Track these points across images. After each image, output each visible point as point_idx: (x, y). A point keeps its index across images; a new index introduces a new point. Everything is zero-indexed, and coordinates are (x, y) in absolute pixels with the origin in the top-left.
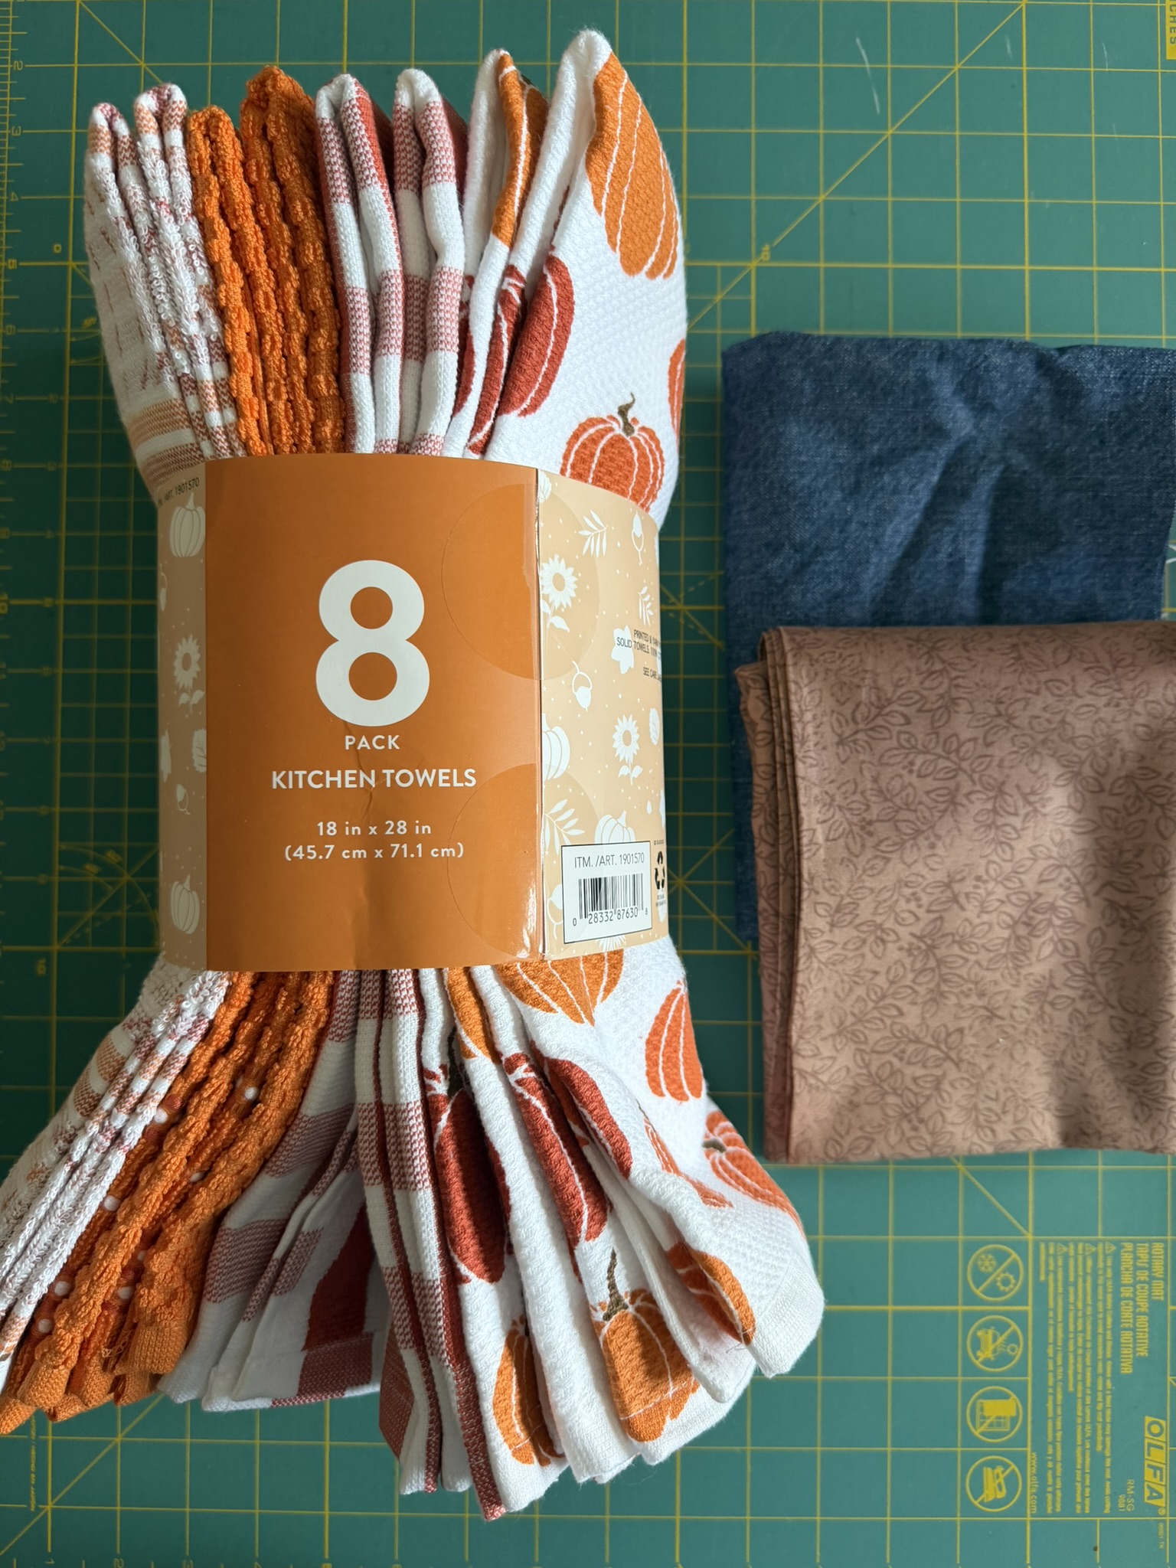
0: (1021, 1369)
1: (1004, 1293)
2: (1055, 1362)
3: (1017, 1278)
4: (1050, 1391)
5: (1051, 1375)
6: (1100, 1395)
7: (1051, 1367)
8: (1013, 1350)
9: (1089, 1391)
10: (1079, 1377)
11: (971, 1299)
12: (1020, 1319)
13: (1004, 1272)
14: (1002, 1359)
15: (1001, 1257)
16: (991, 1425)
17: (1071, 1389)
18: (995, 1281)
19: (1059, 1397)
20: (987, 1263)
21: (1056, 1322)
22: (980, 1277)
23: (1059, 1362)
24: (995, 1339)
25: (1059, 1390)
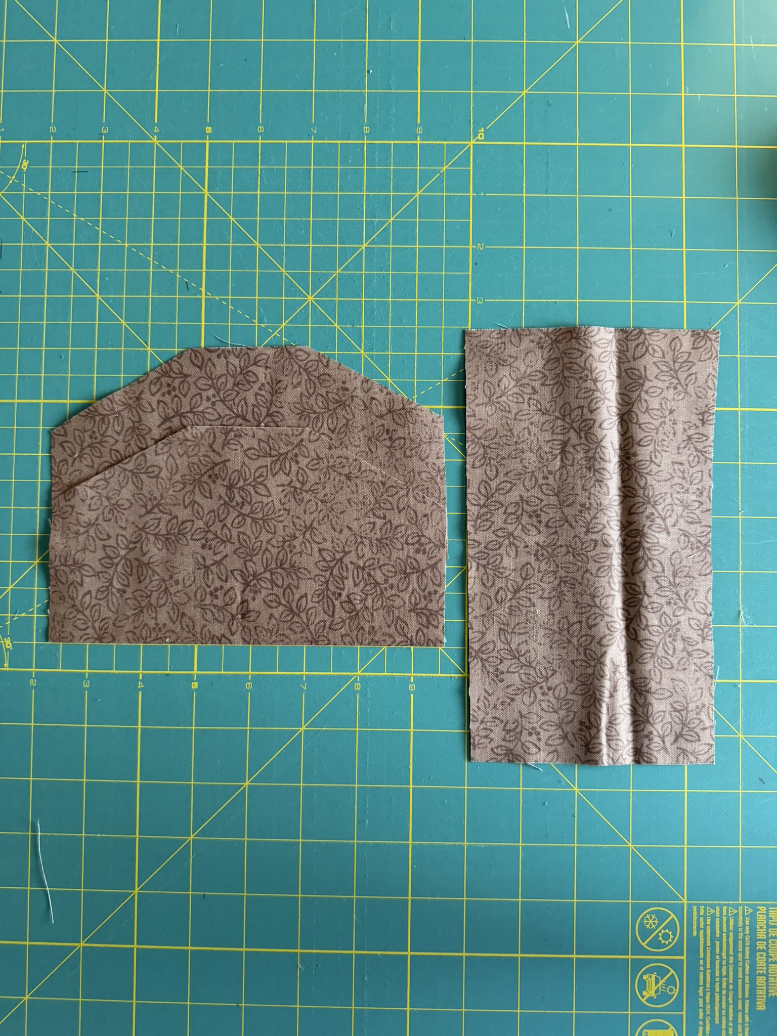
0: (678, 1005)
1: (665, 946)
2: (704, 1000)
3: (674, 934)
4: (701, 1023)
5: (701, 1010)
6: (740, 1027)
7: (701, 1005)
8: (671, 990)
9: (731, 1024)
10: (724, 1012)
11: (638, 949)
12: (677, 965)
13: (664, 929)
14: (662, 997)
15: (662, 916)
17: (717, 1022)
18: (657, 936)
19: (708, 1028)
20: (651, 921)
21: (705, 969)
22: (645, 933)
23: (708, 1001)
24: (657, 982)
25: (708, 1022)
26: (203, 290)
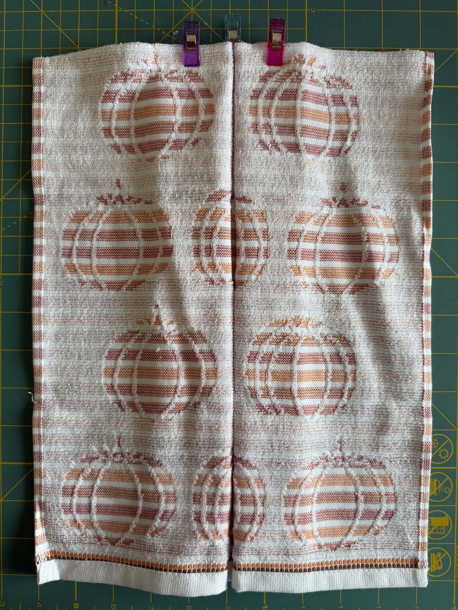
0: (452, 501)
1: (443, 460)
3: (450, 452)
8: (447, 490)
12: (452, 473)
13: (443, 448)
14: (441, 495)
15: (441, 440)
16: (435, 531)
18: (438, 453)
24: (437, 485)
26: (116, 6)
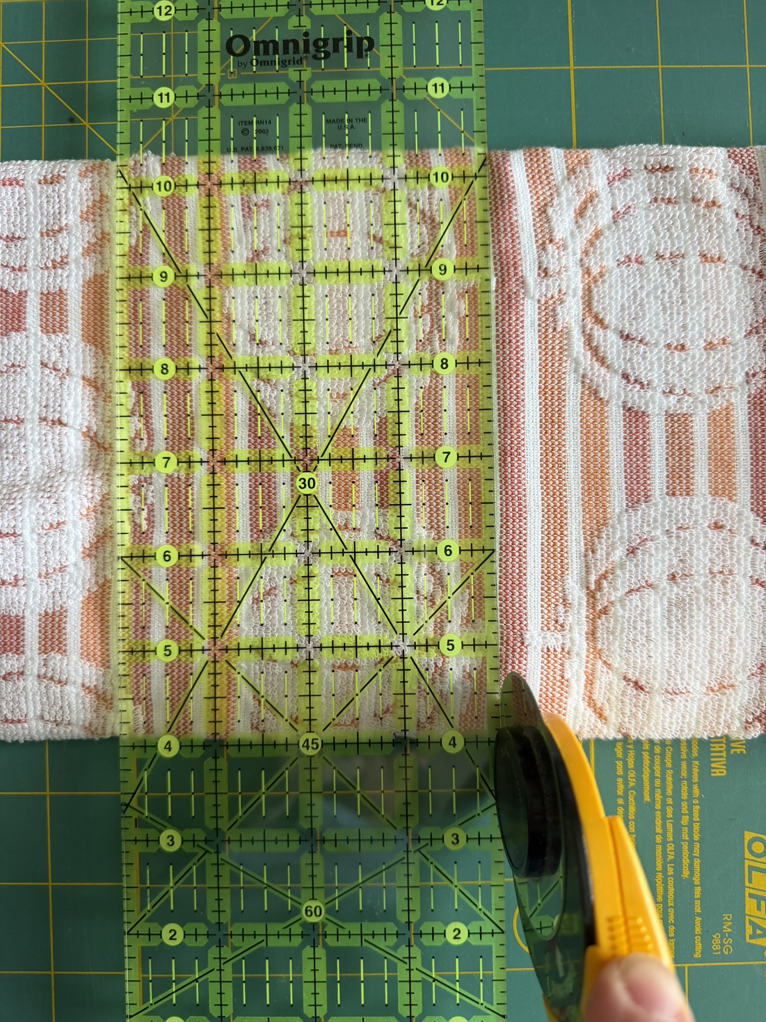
2: (625, 764)
4: (620, 801)
5: (620, 780)
6: (685, 805)
7: (620, 771)
9: (670, 801)
10: (658, 783)
17: (647, 798)
19: (632, 809)
23: (631, 764)
25: (631, 799)
